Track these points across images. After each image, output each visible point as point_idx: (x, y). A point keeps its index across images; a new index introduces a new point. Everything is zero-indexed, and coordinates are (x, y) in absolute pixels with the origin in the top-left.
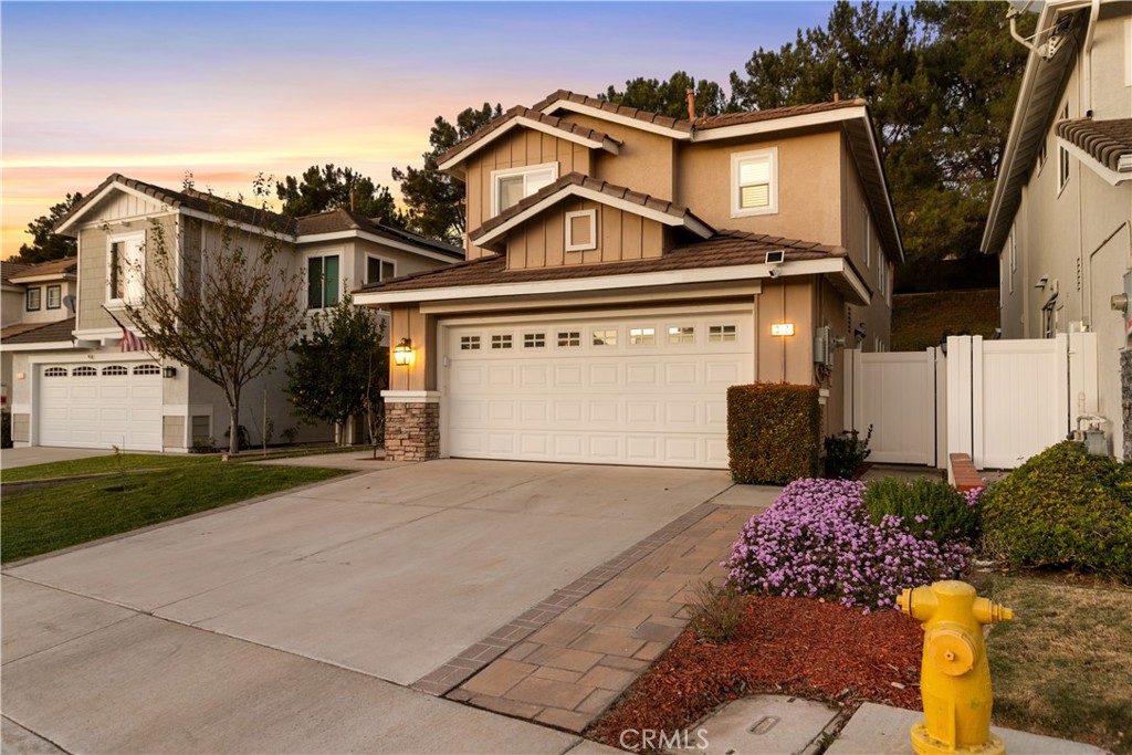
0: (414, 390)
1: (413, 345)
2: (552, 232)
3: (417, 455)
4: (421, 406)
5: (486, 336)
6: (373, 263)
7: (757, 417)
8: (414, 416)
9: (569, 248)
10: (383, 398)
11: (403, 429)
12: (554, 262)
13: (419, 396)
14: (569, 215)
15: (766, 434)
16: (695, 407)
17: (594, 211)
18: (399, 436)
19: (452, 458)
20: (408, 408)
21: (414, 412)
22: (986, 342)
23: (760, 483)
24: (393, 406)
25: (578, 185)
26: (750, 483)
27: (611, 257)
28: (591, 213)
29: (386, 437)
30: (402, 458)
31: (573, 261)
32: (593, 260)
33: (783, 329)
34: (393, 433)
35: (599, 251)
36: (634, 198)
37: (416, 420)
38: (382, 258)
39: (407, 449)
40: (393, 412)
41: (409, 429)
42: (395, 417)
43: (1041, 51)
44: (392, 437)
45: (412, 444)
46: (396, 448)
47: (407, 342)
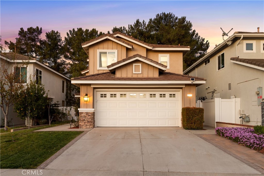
0: (89, 108)
1: (88, 95)
2: (129, 68)
3: (90, 126)
4: (92, 113)
5: (108, 94)
6: (37, 70)
7: (192, 115)
8: (89, 116)
9: (134, 72)
10: (78, 111)
11: (85, 119)
12: (130, 76)
13: (91, 110)
14: (134, 64)
15: (194, 118)
16: (166, 112)
17: (141, 64)
18: (84, 121)
19: (97, 127)
20: (87, 113)
21: (89, 114)
22: (222, 99)
23: (192, 129)
24: (82, 113)
25: (139, 57)
26: (190, 129)
27: (145, 76)
28: (140, 64)
29: (79, 122)
30: (85, 127)
31: (135, 76)
32: (140, 76)
33: (190, 95)
34: (82, 120)
35: (142, 74)
36: (154, 62)
37: (90, 117)
38: (39, 69)
39: (87, 125)
40: (82, 115)
41: (87, 119)
42: (82, 116)
43: (228, 43)
44: (81, 122)
45: (88, 123)
46: (83, 125)
47: (87, 95)
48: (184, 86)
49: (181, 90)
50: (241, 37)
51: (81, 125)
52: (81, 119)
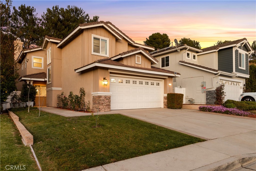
0: (107, 92)
1: (106, 79)
3: (108, 110)
4: (109, 96)
9: (136, 62)
11: (104, 103)
13: (109, 94)
14: (137, 56)
17: (141, 56)
18: (103, 105)
20: (105, 97)
21: (107, 98)
30: (104, 111)
33: (170, 85)
35: (141, 65)
41: (106, 103)
42: (102, 99)
43: (178, 50)
44: (100, 105)
45: (106, 107)
46: (103, 108)
47: (104, 79)
48: (167, 78)
49: (163, 80)
50: (187, 48)
51: (100, 108)
52: (101, 103)
